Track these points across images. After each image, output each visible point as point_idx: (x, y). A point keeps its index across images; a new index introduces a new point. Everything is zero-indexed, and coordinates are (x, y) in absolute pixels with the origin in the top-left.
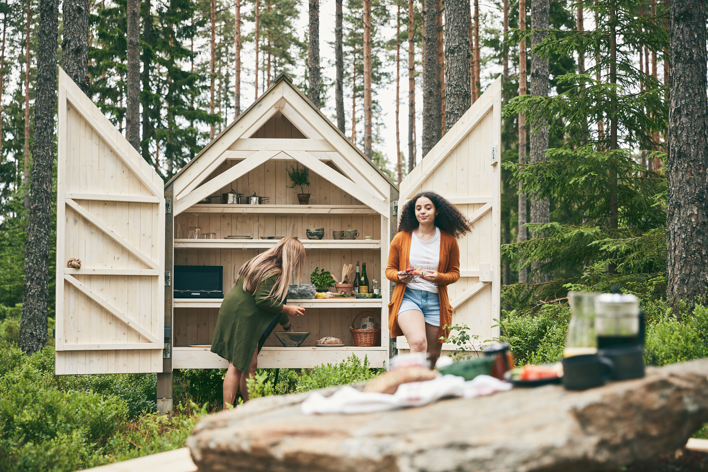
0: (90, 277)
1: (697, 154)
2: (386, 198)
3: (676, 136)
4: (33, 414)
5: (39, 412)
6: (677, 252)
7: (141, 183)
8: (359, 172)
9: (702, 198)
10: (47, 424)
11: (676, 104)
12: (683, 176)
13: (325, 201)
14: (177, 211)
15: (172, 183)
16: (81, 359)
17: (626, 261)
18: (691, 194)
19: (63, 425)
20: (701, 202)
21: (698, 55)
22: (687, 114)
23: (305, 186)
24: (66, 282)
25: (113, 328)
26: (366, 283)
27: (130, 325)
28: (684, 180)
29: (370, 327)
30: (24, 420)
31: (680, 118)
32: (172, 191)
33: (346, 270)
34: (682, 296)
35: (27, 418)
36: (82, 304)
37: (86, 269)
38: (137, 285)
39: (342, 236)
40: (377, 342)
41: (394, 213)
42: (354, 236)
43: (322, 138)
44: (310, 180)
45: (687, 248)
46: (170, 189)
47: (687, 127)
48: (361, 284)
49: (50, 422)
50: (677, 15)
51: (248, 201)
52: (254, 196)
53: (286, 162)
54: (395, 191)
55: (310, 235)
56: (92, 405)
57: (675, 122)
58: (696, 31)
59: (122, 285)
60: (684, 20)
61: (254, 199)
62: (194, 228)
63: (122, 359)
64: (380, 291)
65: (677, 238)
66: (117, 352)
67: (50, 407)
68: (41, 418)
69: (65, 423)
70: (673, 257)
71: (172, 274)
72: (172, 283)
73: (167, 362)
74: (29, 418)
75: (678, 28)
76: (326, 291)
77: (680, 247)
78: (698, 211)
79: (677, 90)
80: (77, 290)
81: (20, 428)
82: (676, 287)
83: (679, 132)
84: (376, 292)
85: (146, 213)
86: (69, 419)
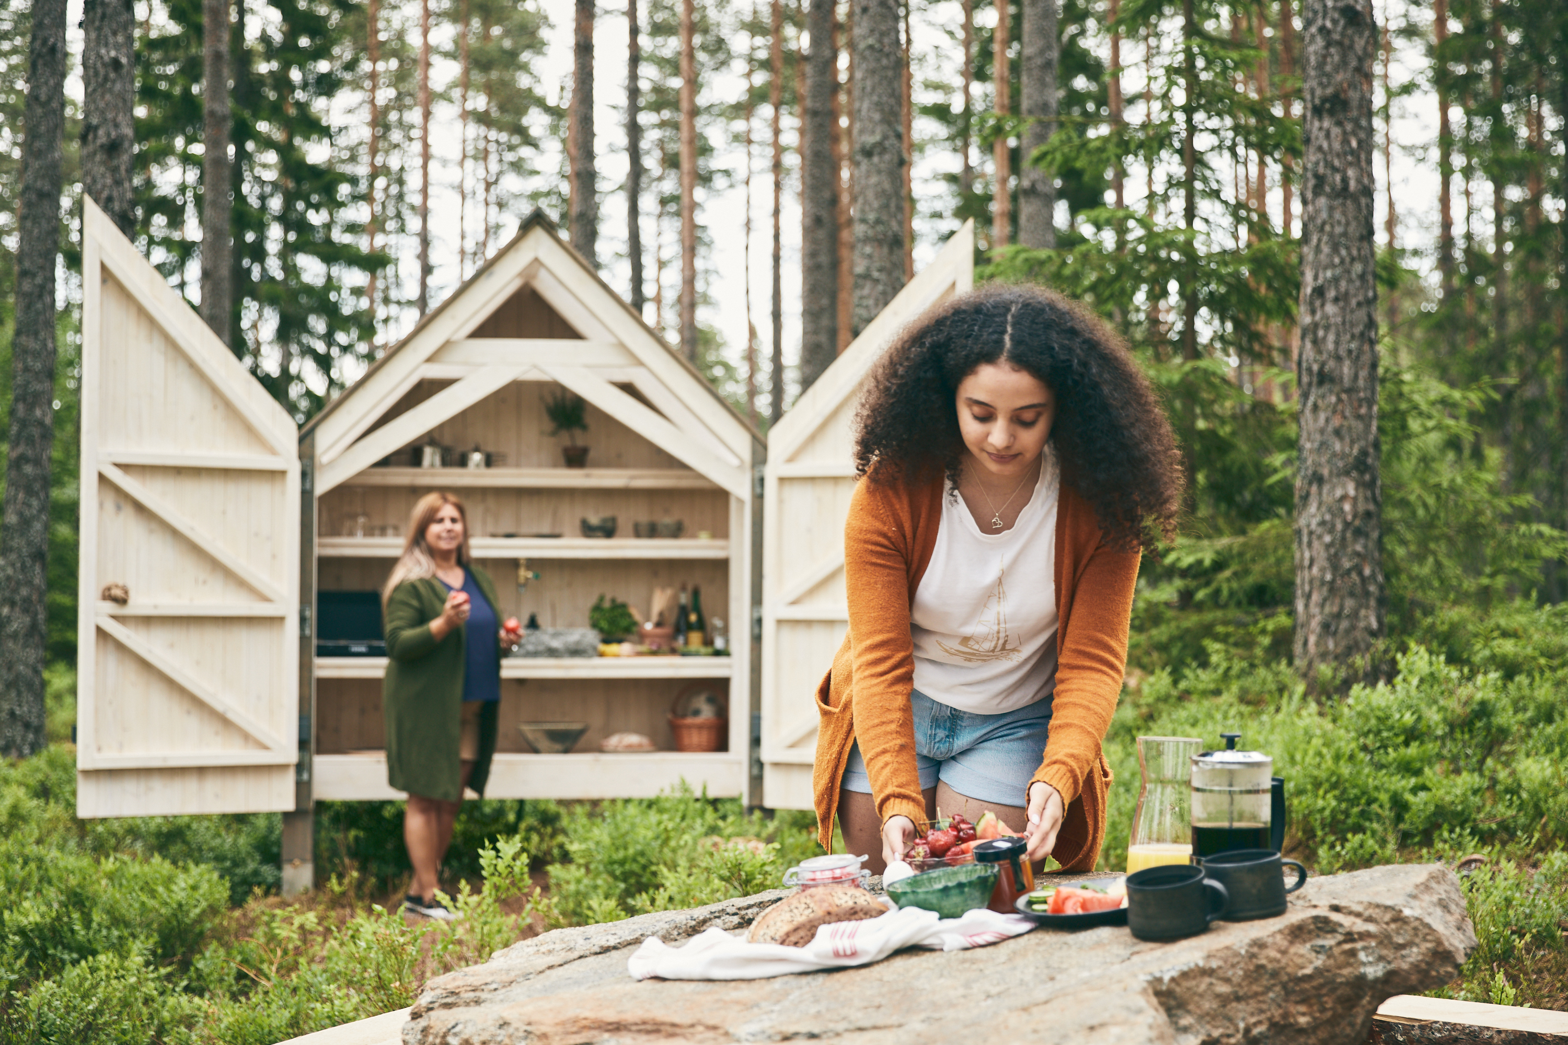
0: (147, 621)
1: (1356, 377)
2: (742, 461)
3: (1315, 342)
4: (43, 908)
5: (56, 906)
6: (1315, 570)
7: (250, 431)
8: (688, 408)
9: (1364, 463)
10: (72, 931)
11: (1316, 278)
12: (1327, 420)
13: (616, 462)
14: (323, 484)
15: (312, 431)
16: (131, 786)
17: (1214, 585)
18: (1343, 456)
19: (104, 932)
20: (1362, 473)
21: (1359, 181)
22: (1336, 300)
23: (578, 432)
24: (101, 633)
25: (193, 722)
26: (701, 625)
27: (231, 716)
28: (1330, 429)
29: (707, 713)
30: (25, 922)
31: (1323, 305)
32: (312, 446)
33: (660, 601)
34: (1323, 656)
35: (31, 919)
36: (131, 675)
37: (139, 604)
38: (243, 637)
39: (652, 531)
40: (721, 744)
41: (758, 490)
42: (677, 532)
43: (613, 340)
44: (588, 419)
45: (1334, 563)
46: (307, 441)
47: (1336, 325)
48: (690, 627)
49: (76, 928)
50: (1317, 101)
51: (462, 462)
52: (477, 449)
53: (540, 385)
54: (760, 448)
55: (588, 530)
56: (160, 889)
57: (1313, 312)
58: (1354, 133)
59: (214, 637)
60: (1331, 113)
61: (477, 457)
62: (353, 517)
63: (212, 785)
64: (727, 641)
65: (1316, 544)
66: (201, 771)
67: (76, 894)
68: (58, 918)
69: (108, 928)
70: (1307, 579)
71: (312, 613)
72: (312, 630)
73: (303, 788)
74: (34, 918)
75: (1321, 129)
76: (620, 641)
77: (1322, 560)
78: (1356, 489)
79: (1318, 250)
80: (120, 647)
81: (17, 938)
82: (1312, 639)
83: (1321, 333)
84: (719, 643)
85: (261, 491)
86: (117, 920)
